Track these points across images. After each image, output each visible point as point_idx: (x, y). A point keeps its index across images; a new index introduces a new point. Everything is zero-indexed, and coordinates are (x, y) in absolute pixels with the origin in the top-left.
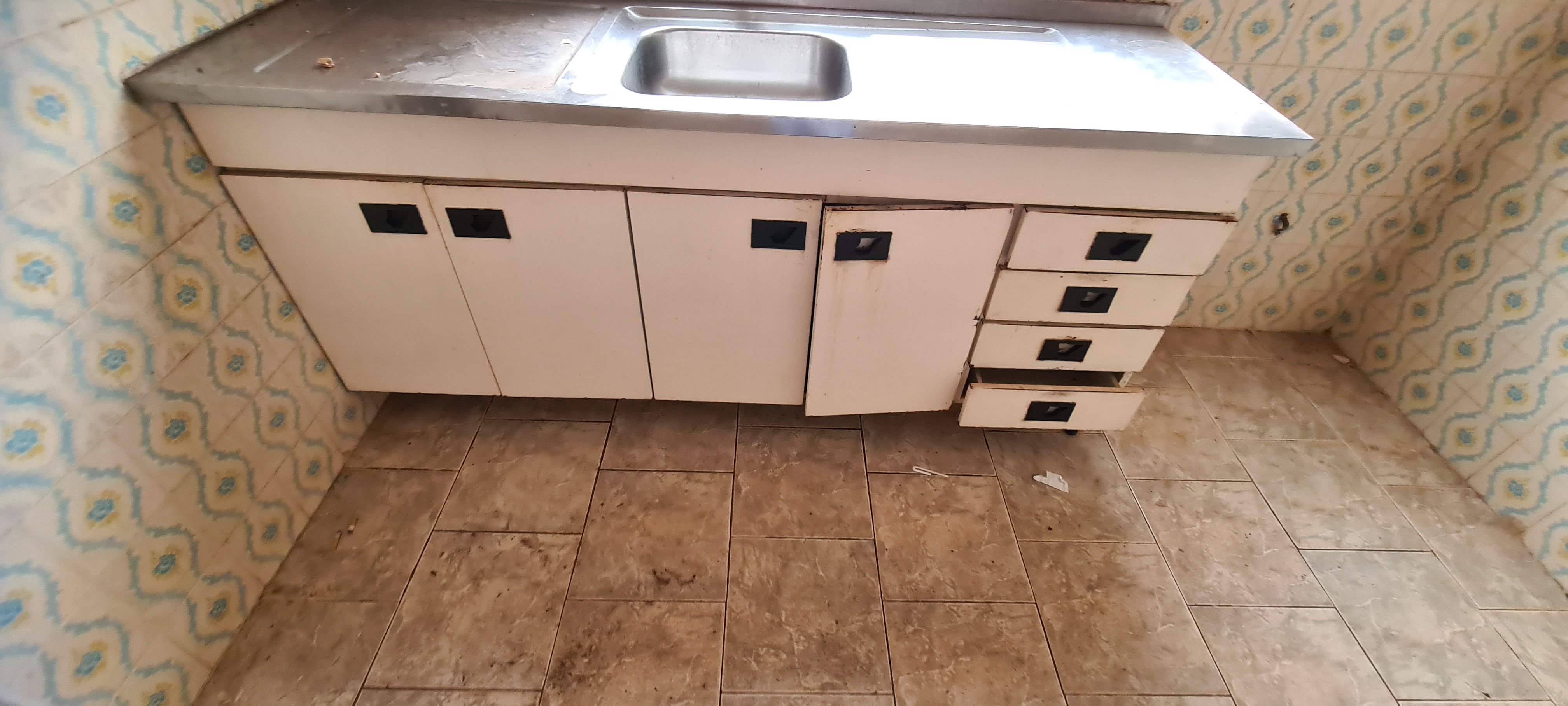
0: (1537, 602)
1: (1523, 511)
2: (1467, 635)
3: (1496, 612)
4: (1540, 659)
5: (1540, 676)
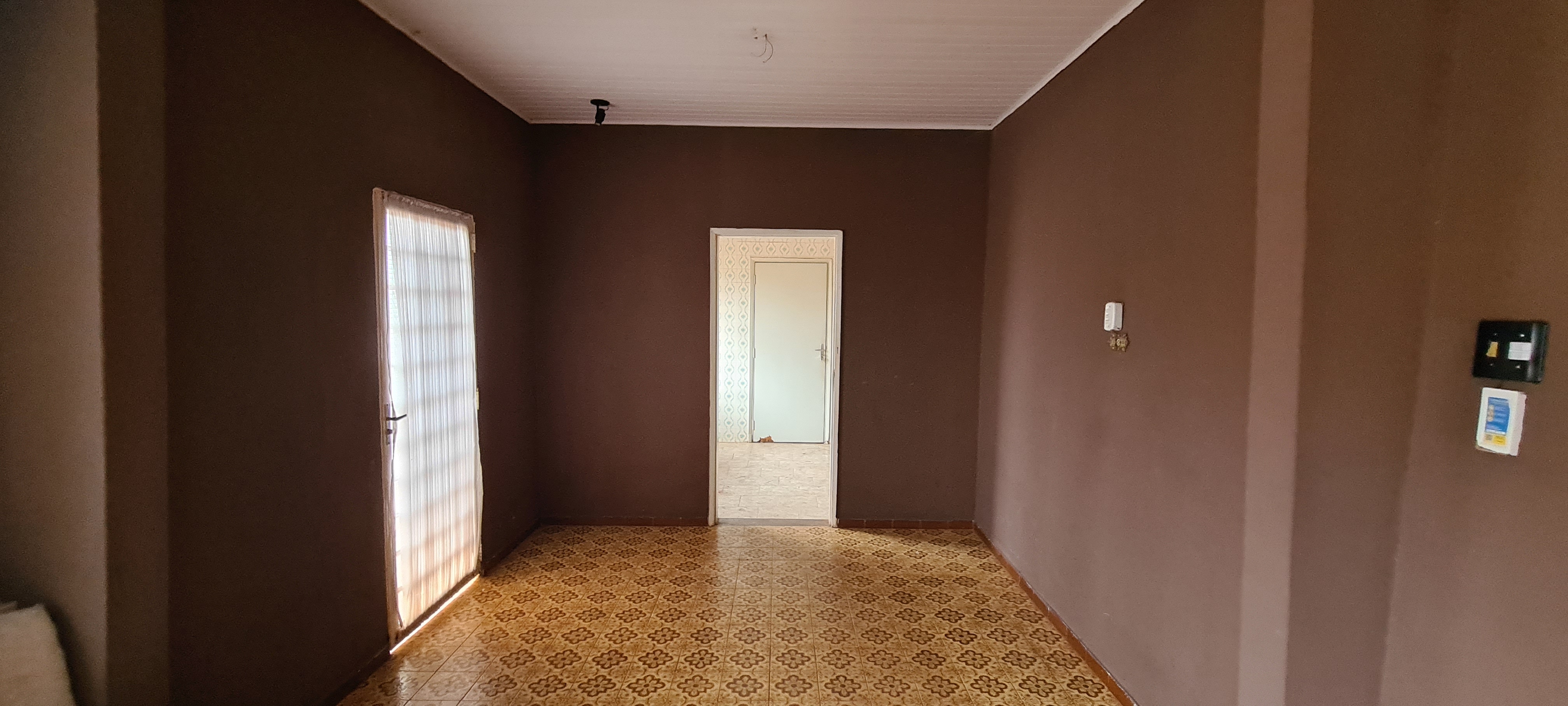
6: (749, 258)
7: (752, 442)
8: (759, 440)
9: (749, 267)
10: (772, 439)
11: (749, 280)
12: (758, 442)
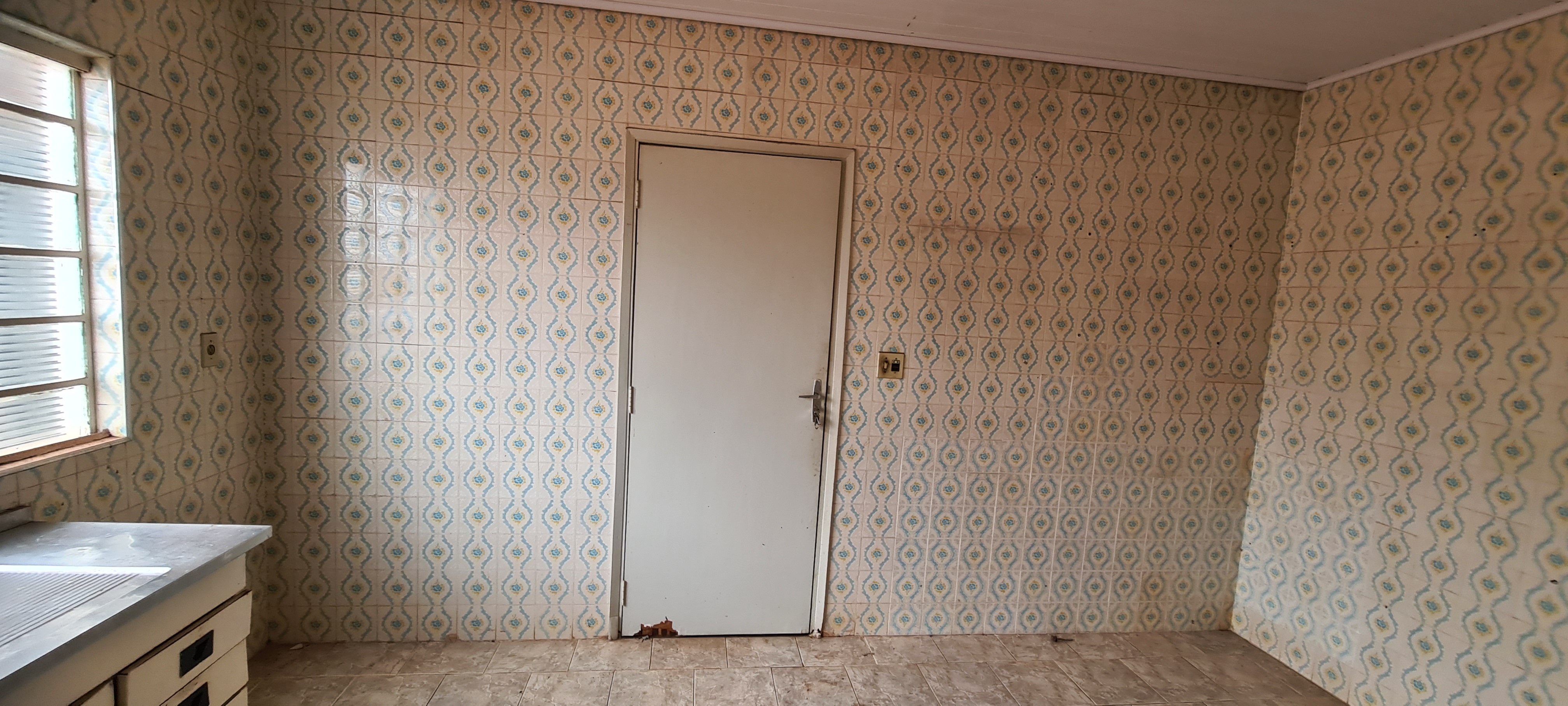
0: (490, 653)
1: (449, 629)
2: (492, 685)
3: (487, 668)
4: (514, 666)
5: (521, 670)
6: (621, 129)
7: (620, 636)
8: (638, 630)
9: (622, 157)
10: (674, 627)
11: (621, 195)
12: (635, 636)
